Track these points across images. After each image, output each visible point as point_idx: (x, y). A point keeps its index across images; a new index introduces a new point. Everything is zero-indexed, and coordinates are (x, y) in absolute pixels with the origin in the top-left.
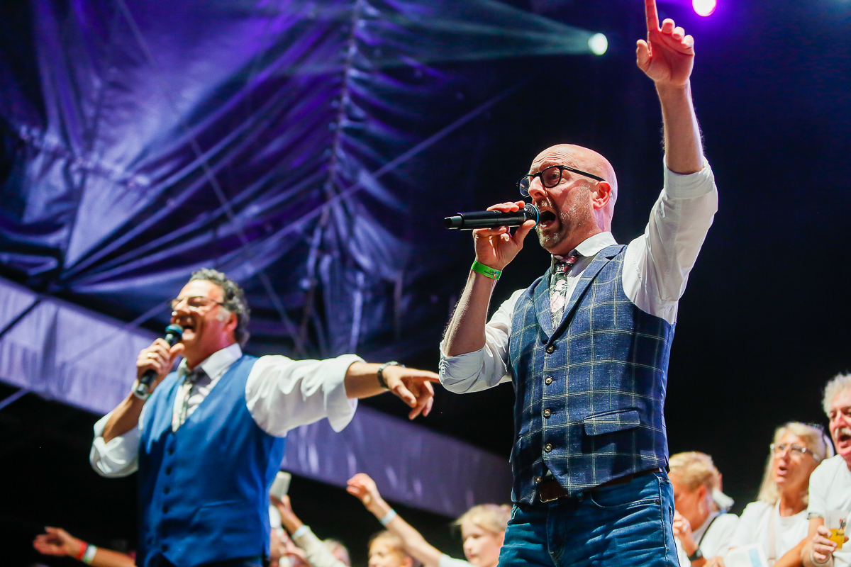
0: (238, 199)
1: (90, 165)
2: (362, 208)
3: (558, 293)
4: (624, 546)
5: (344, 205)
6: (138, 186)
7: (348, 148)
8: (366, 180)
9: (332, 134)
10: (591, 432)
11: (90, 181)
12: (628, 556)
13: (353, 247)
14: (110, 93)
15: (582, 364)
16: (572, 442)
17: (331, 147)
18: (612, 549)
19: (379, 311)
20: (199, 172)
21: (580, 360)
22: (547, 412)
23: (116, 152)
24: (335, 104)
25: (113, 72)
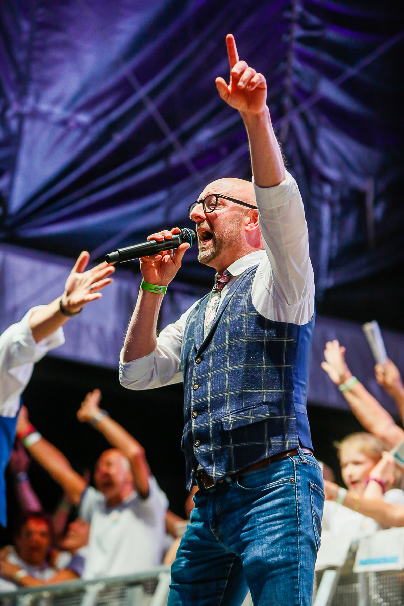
0: (187, 125)
1: (26, 109)
2: (324, 119)
3: (211, 308)
4: (262, 519)
5: (303, 117)
6: (79, 125)
7: (304, 58)
8: (328, 90)
9: (286, 47)
10: (228, 427)
11: (28, 125)
12: (265, 528)
13: (317, 160)
14: (40, 34)
15: (220, 370)
16: (214, 437)
17: (285, 59)
18: (252, 523)
19: (351, 223)
20: (140, 106)
21: (219, 367)
22: (195, 414)
23: (53, 93)
24: (288, 14)
25: (41, 13)
